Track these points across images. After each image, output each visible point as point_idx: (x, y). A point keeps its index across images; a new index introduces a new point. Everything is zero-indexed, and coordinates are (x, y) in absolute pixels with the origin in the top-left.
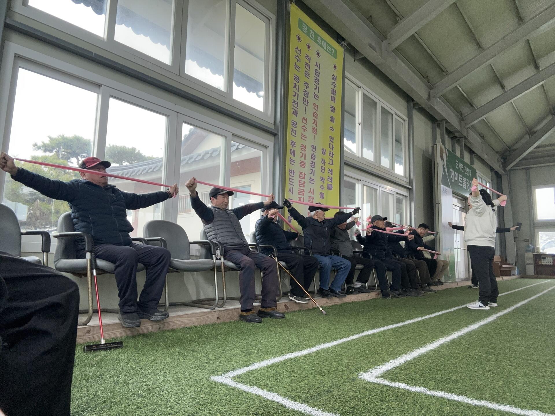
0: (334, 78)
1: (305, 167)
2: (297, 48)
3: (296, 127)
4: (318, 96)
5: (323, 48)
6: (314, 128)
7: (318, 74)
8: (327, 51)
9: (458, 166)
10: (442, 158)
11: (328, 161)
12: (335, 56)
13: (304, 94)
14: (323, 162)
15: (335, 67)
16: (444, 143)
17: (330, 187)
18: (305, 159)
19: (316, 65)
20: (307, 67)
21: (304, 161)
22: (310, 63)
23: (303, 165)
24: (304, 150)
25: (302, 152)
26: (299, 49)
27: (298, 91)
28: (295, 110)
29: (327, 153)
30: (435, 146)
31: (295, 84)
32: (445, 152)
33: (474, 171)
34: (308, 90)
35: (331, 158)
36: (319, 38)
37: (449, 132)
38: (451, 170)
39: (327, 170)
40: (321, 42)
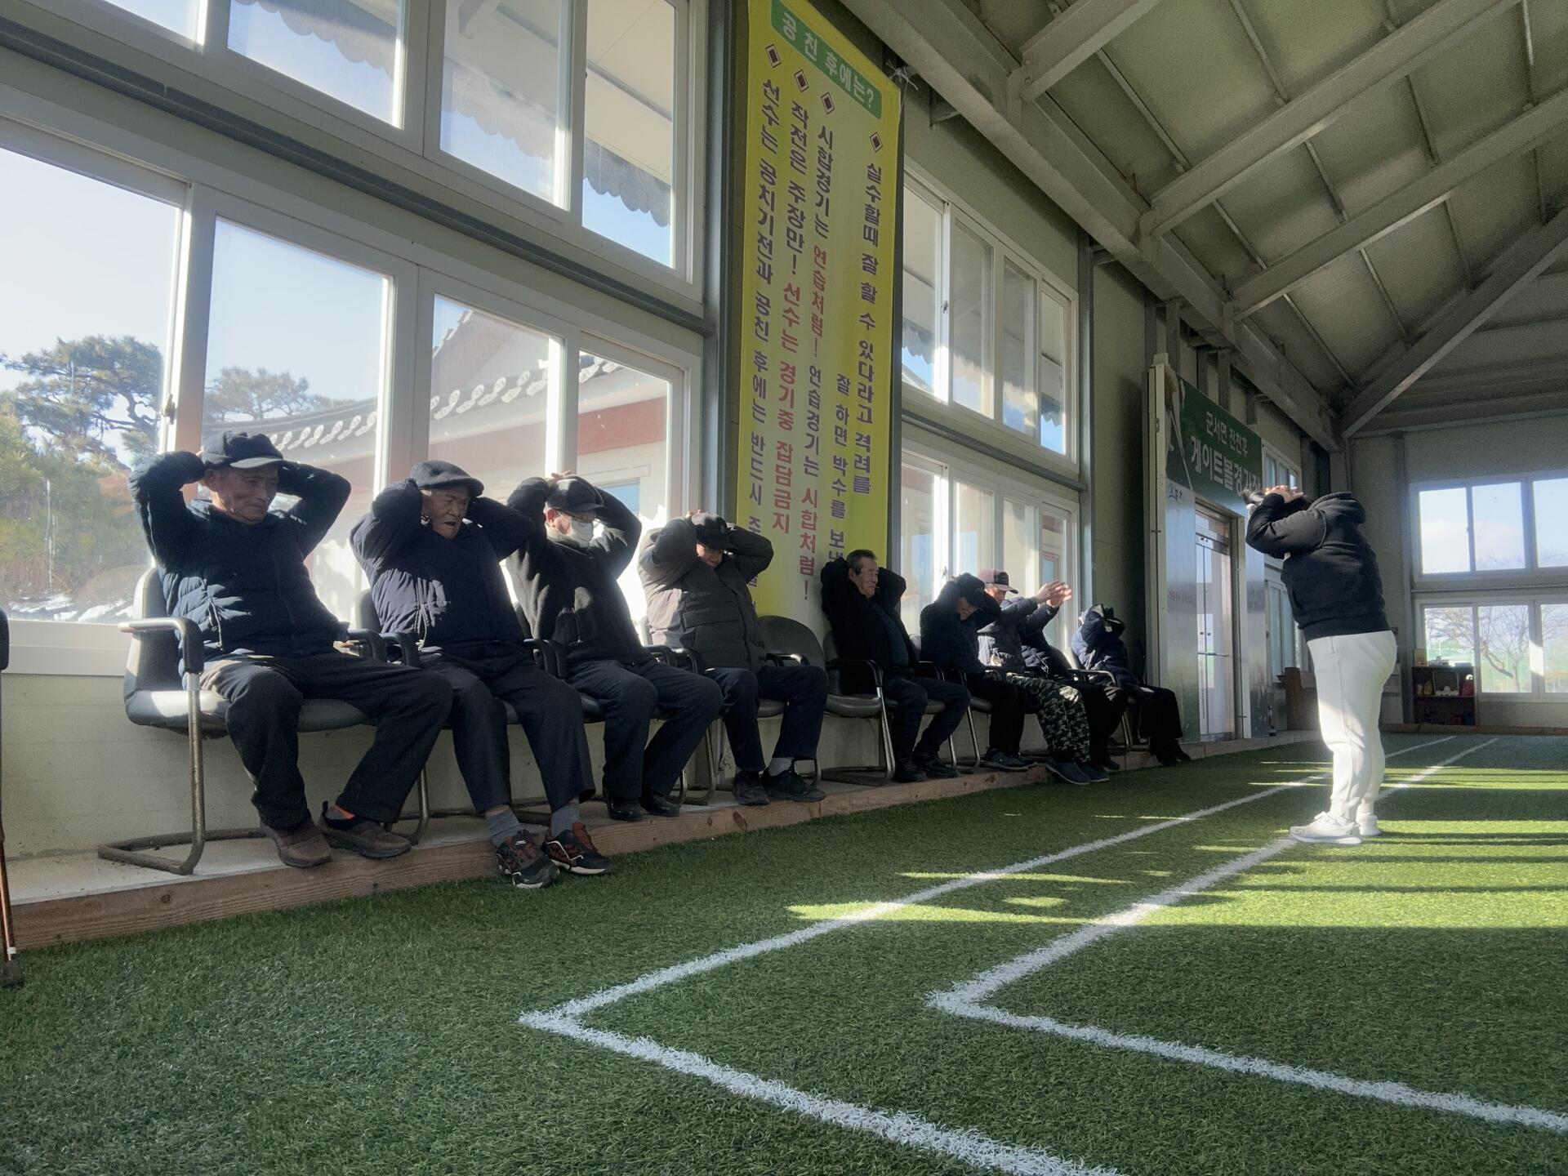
0: (875, 175)
2: (768, 84)
3: (767, 314)
5: (843, 86)
6: (814, 318)
7: (826, 161)
8: (851, 94)
9: (1212, 430)
10: (1169, 406)
11: (854, 412)
12: (876, 111)
15: (876, 142)
16: (1174, 363)
17: (862, 485)
19: (822, 135)
21: (789, 410)
22: (805, 127)
23: (786, 422)
26: (774, 87)
27: (772, 209)
29: (854, 389)
30: (1151, 371)
31: (763, 187)
32: (1178, 389)
33: (1255, 443)
34: (800, 206)
35: (866, 403)
36: (830, 57)
37: (1189, 333)
38: (1193, 439)
39: (852, 436)
40: (837, 69)
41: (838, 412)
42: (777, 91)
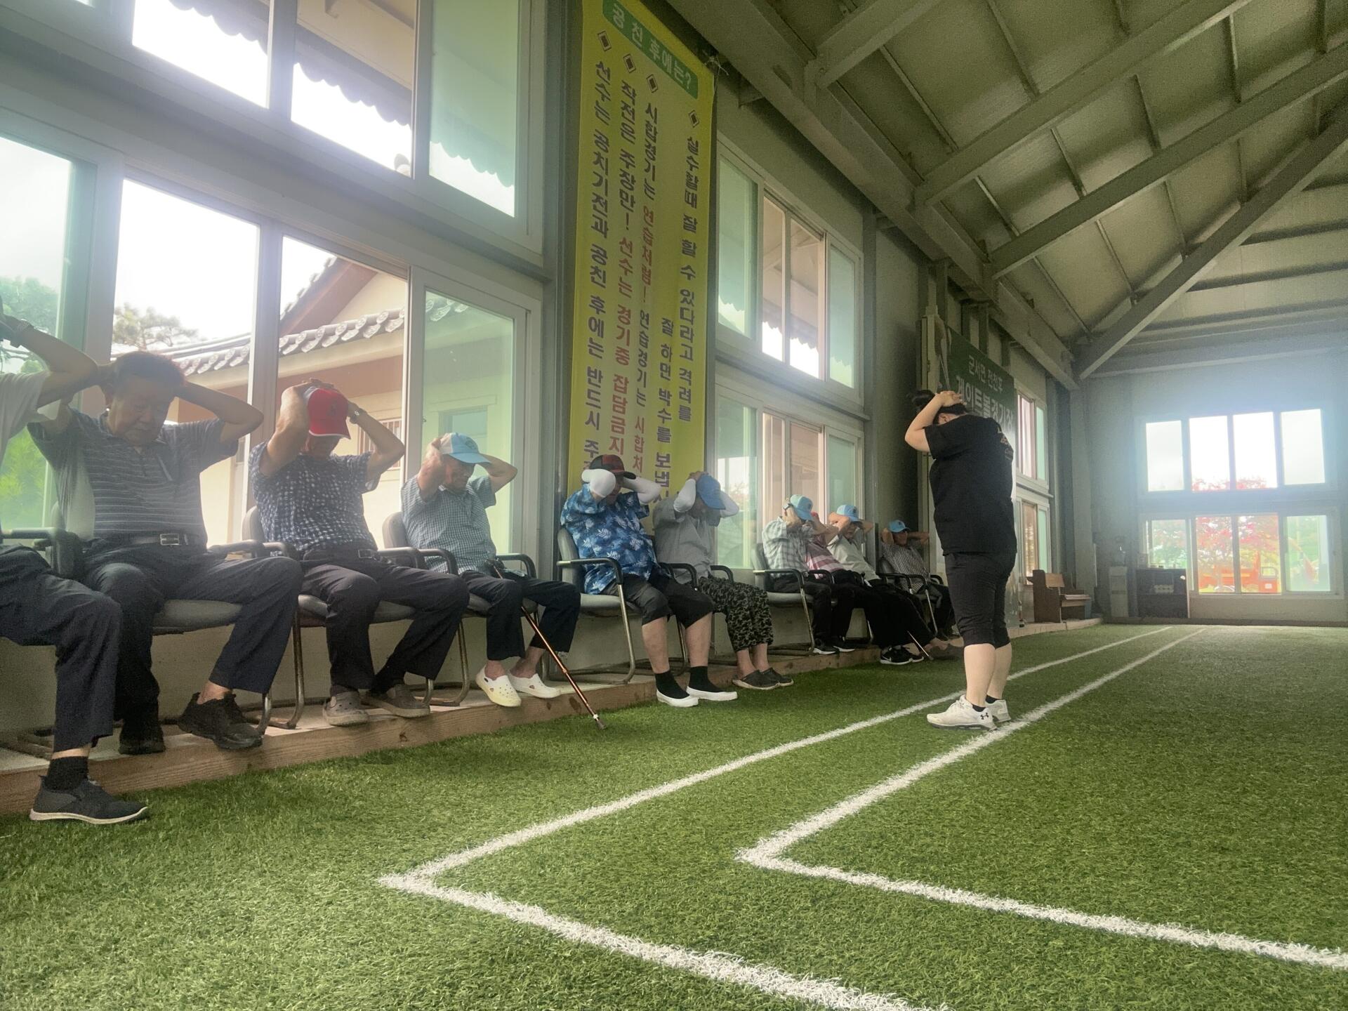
0: (694, 148)
1: (627, 364)
2: (601, 65)
3: (604, 263)
4: (652, 190)
5: (664, 69)
6: (644, 269)
7: (652, 133)
8: (675, 80)
9: (974, 370)
10: (938, 350)
11: (678, 351)
12: (694, 91)
13: (622, 181)
14: (666, 351)
15: (694, 119)
16: (943, 313)
17: (685, 414)
18: (628, 344)
19: (649, 111)
20: (627, 115)
21: (625, 347)
22: (634, 104)
23: (622, 358)
24: (626, 321)
25: (621, 325)
26: (606, 68)
27: (607, 173)
28: (601, 220)
29: (677, 330)
30: (924, 320)
31: (598, 154)
32: (945, 335)
33: (1008, 380)
34: (631, 171)
35: (687, 342)
36: (654, 45)
37: (955, 288)
38: (958, 378)
39: (675, 372)
40: (660, 54)
41: (663, 351)
42: (608, 71)
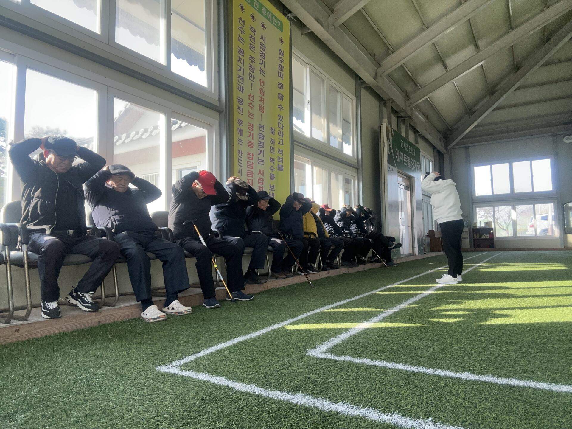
0: (281, 53)
1: (253, 147)
2: (241, 19)
3: (242, 105)
4: (264, 72)
5: (268, 20)
6: (261, 106)
7: (264, 48)
8: (273, 24)
10: (388, 138)
12: (281, 29)
13: (250, 69)
14: (272, 141)
15: (282, 41)
16: (390, 122)
17: (280, 168)
18: (253, 139)
19: (262, 38)
20: (252, 40)
21: (252, 141)
22: (255, 35)
23: (250, 145)
24: (251, 129)
25: (249, 131)
26: (243, 20)
27: (243, 65)
28: (241, 86)
30: (382, 125)
31: (240, 57)
32: (391, 132)
33: (418, 151)
34: (253, 64)
35: (281, 138)
36: (264, 9)
37: (395, 112)
38: (397, 150)
39: (276, 150)
40: (266, 13)
41: (271, 141)
42: (244, 21)
